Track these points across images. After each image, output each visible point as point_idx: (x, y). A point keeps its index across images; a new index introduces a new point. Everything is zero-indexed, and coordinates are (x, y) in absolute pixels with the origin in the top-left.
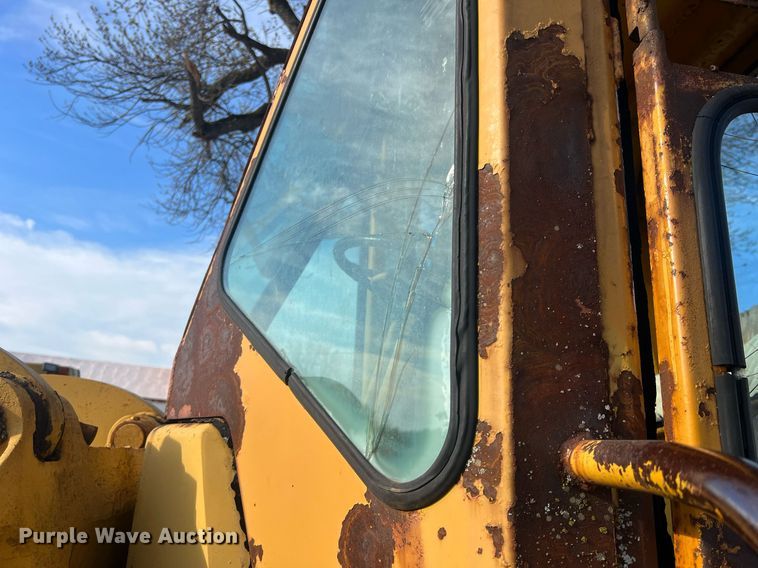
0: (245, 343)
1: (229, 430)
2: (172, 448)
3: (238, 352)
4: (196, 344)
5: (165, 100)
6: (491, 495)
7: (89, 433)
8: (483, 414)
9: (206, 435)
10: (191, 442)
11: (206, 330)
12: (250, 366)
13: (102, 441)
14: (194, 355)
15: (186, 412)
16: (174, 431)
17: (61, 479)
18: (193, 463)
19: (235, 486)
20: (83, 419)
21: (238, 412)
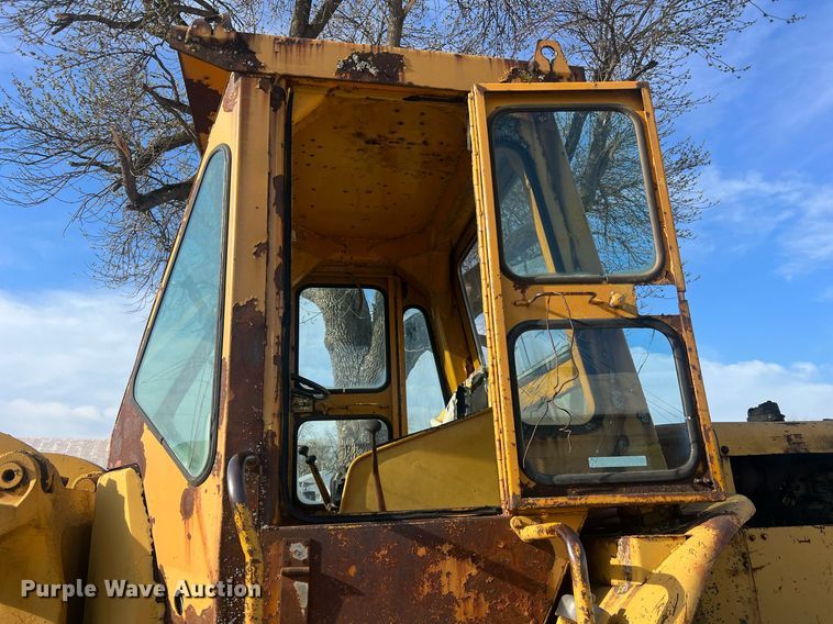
0: (145, 427)
1: (139, 470)
2: (112, 483)
3: (142, 431)
4: (123, 428)
5: (97, 164)
6: (218, 475)
7: (65, 481)
8: (218, 450)
9: (128, 475)
10: (121, 479)
11: (128, 420)
12: (148, 438)
13: (71, 485)
14: (121, 434)
15: (119, 464)
16: (114, 475)
17: (54, 502)
18: (122, 489)
19: (143, 495)
20: (61, 475)
21: (142, 459)
